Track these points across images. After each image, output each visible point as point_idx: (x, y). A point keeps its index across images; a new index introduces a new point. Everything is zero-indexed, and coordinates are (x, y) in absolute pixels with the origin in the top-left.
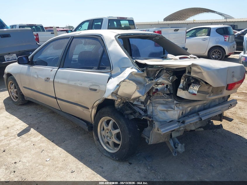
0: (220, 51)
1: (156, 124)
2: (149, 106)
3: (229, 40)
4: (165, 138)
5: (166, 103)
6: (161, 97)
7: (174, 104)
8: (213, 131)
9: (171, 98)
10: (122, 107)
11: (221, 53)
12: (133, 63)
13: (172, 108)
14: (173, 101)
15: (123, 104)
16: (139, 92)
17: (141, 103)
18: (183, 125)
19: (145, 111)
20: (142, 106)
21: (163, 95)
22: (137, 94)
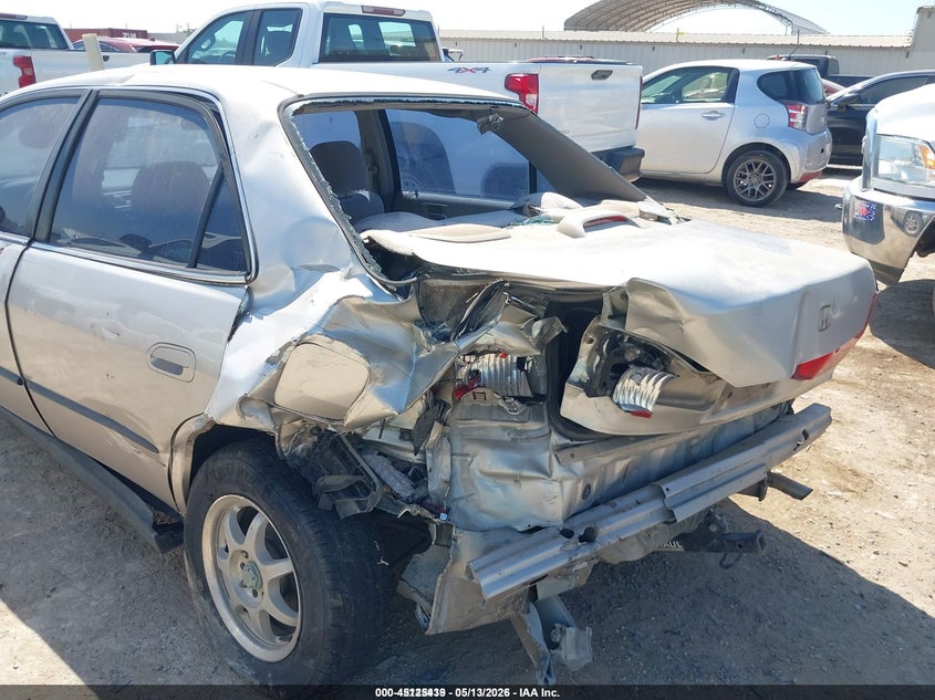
0: (768, 165)
1: (466, 544)
2: (436, 449)
3: (804, 124)
4: (505, 608)
5: (514, 440)
6: (494, 412)
7: (547, 449)
8: (724, 559)
9: (539, 418)
10: (309, 452)
11: (774, 174)
12: (353, 249)
13: (541, 469)
14: (547, 432)
15: (316, 438)
16: (383, 395)
17: (402, 437)
18: (586, 551)
19: (418, 475)
20: (405, 450)
21: (501, 403)
22: (371, 406)
